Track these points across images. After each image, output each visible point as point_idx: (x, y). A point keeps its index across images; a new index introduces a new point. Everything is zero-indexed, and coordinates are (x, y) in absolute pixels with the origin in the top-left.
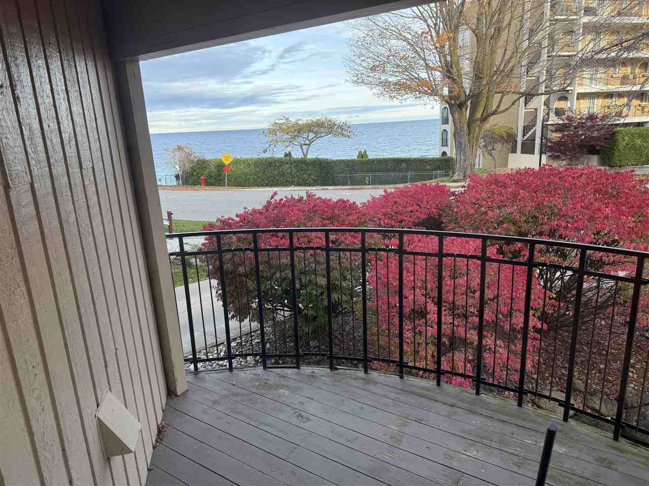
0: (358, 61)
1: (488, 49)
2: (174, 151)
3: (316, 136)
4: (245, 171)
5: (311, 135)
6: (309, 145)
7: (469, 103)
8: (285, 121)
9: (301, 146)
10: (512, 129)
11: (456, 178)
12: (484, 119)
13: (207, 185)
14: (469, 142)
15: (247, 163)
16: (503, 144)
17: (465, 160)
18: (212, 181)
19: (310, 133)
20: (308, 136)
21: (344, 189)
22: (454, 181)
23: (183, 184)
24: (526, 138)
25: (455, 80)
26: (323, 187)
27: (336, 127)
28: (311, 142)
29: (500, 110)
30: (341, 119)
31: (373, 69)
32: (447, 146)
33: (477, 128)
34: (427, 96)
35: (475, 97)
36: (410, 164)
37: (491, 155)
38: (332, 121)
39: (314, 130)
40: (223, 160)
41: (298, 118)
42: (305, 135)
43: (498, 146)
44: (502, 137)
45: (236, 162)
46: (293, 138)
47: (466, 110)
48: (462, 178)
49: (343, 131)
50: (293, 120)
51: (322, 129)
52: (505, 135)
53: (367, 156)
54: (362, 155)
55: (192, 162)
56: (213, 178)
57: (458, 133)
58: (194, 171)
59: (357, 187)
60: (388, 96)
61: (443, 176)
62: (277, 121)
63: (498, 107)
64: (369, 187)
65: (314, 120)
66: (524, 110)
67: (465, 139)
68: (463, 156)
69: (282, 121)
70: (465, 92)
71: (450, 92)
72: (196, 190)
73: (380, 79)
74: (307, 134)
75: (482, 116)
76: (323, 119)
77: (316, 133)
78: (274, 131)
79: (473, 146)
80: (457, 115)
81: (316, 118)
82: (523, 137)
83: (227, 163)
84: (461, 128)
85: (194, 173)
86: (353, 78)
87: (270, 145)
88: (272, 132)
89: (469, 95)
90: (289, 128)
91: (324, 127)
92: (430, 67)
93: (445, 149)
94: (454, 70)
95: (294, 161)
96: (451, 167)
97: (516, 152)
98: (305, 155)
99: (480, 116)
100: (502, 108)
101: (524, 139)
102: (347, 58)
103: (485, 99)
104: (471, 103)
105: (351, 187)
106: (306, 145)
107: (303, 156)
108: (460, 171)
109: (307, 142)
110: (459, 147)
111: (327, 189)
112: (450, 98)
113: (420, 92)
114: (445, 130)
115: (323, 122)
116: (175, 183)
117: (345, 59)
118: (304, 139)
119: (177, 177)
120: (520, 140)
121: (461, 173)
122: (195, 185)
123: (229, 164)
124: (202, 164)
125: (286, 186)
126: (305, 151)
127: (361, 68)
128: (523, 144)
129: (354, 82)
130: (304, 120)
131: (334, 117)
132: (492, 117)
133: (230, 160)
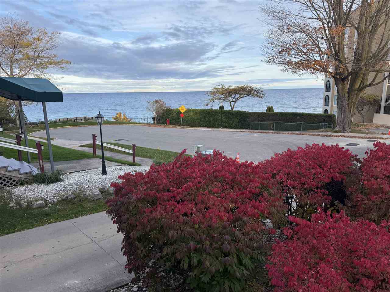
0: (271, 47)
1: (367, 40)
2: (153, 103)
3: (240, 97)
4: (193, 117)
5: (237, 96)
6: (235, 102)
7: (350, 78)
8: (221, 87)
9: (230, 103)
10: (377, 96)
11: (337, 129)
12: (361, 89)
13: (171, 125)
14: (348, 105)
15: (195, 112)
16: (369, 106)
17: (344, 118)
18: (174, 122)
19: (237, 95)
20: (235, 96)
21: (255, 132)
22: (336, 132)
23: (157, 123)
24: (388, 103)
25: (341, 61)
26: (241, 130)
27: (253, 91)
28: (237, 100)
29: (374, 83)
30: (257, 86)
31: (281, 52)
32: (328, 106)
33: (355, 96)
34: (319, 72)
35: (355, 74)
36: (303, 117)
37: (361, 114)
38: (251, 88)
39: (240, 93)
40: (180, 109)
41: (230, 85)
42: (233, 96)
43: (366, 108)
44: (369, 102)
45: (188, 111)
46: (225, 97)
47: (347, 83)
48: (341, 130)
49: (258, 94)
50: (226, 86)
51: (244, 92)
52: (372, 101)
53: (273, 110)
54: (270, 109)
55: (163, 110)
56: (174, 120)
57: (340, 99)
58: (164, 115)
59: (265, 131)
60: (290, 71)
61: (326, 128)
62: (217, 87)
63: (373, 81)
64: (274, 132)
65: (240, 86)
66: (387, 84)
67: (345, 103)
68: (344, 115)
69: (219, 87)
70: (348, 70)
71: (336, 69)
72: (163, 127)
73: (286, 59)
74: (234, 95)
75: (359, 87)
76: (246, 86)
77: (240, 95)
78: (214, 93)
79: (351, 108)
80: (340, 86)
81: (241, 85)
82: (386, 102)
83: (182, 112)
84: (343, 95)
85: (164, 117)
86: (266, 59)
87: (211, 101)
88: (213, 93)
89: (351, 71)
90: (223, 91)
91: (245, 91)
92: (322, 52)
93: (327, 108)
94: (341, 54)
95: (224, 112)
96: (333, 121)
97: (379, 113)
98: (232, 108)
99: (357, 87)
100: (376, 82)
101: (387, 104)
102: (263, 46)
103: (362, 75)
104: (351, 78)
105: (261, 131)
106: (233, 101)
107: (231, 109)
108: (341, 125)
109: (234, 100)
110: (340, 108)
111: (244, 131)
112: (336, 74)
113: (314, 69)
114: (327, 96)
115: (245, 88)
116: (152, 122)
117: (262, 46)
118: (232, 98)
119: (153, 119)
120: (383, 104)
121: (341, 127)
122: (163, 124)
123: (184, 112)
124: (169, 111)
125: (217, 127)
126: (232, 106)
127: (273, 53)
128: (385, 107)
129: (267, 62)
130: (233, 87)
131: (252, 85)
132: (367, 88)
133: (185, 110)
